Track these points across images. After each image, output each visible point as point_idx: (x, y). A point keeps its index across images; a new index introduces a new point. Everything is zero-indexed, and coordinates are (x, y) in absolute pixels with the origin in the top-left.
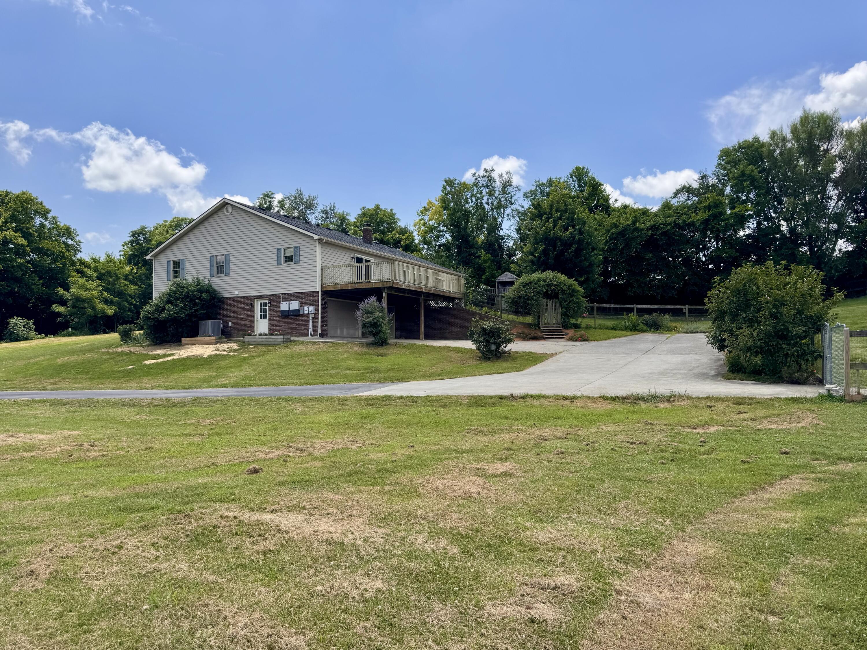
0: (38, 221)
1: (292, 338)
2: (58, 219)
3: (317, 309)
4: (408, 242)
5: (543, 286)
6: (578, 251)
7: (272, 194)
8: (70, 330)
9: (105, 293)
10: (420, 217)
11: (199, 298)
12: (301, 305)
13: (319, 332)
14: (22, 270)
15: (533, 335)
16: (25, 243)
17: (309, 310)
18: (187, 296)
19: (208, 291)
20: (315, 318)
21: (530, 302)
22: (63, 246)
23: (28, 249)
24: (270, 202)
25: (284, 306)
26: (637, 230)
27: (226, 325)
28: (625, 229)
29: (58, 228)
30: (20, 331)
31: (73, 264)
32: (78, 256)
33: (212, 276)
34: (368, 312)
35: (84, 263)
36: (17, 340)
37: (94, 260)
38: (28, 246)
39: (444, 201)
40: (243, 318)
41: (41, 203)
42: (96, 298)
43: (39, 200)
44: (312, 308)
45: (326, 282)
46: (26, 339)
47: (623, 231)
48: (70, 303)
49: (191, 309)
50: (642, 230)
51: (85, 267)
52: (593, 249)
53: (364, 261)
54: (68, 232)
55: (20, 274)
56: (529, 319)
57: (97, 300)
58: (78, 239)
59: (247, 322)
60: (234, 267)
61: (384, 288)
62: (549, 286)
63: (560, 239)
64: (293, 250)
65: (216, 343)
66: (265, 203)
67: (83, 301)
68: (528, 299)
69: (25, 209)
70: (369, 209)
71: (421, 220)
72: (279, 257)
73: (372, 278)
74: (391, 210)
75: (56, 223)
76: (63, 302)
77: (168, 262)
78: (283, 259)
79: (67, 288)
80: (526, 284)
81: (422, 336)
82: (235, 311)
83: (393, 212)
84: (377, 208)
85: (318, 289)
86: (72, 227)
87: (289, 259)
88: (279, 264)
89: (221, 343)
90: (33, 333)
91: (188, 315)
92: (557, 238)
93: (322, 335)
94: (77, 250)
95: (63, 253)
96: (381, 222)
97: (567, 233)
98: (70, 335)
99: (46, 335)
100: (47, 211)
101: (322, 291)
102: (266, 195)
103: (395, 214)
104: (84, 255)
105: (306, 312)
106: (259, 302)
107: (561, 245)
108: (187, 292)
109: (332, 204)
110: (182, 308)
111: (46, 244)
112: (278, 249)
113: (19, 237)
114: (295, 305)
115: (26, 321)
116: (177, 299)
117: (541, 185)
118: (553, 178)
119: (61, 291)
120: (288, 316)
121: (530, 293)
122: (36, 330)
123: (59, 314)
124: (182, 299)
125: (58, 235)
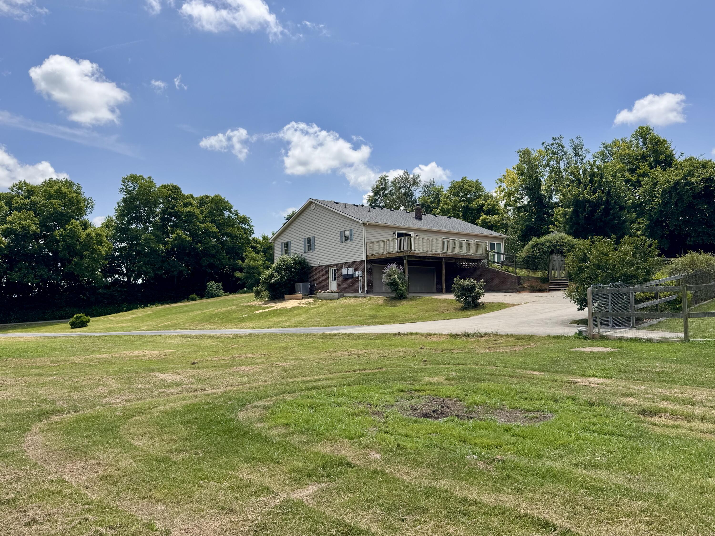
0: (226, 213)
1: (345, 295)
2: (238, 212)
3: (364, 274)
4: (489, 207)
5: (549, 247)
6: (606, 211)
7: (387, 177)
8: (245, 289)
9: (267, 262)
10: (499, 185)
11: (294, 268)
12: (355, 270)
13: (366, 289)
14: (215, 249)
15: (539, 287)
16: (217, 230)
17: (359, 274)
18: (287, 267)
19: (300, 263)
20: (363, 279)
21: (536, 260)
22: (242, 231)
23: (219, 234)
24: (385, 183)
25: (345, 272)
26: (689, 183)
27: (312, 285)
28: (677, 183)
29: (238, 218)
30: (214, 290)
31: (249, 241)
32: (252, 236)
33: (305, 252)
34: (389, 275)
35: (256, 241)
36: (212, 297)
37: (264, 238)
38: (219, 232)
39: (520, 169)
40: (322, 280)
41: (227, 202)
42: (261, 266)
43: (226, 200)
44: (360, 273)
45: (370, 253)
46: (218, 296)
47: (675, 185)
48: (245, 270)
49: (289, 276)
50: (693, 183)
51: (257, 243)
52: (622, 208)
53: (405, 235)
54: (245, 220)
55: (214, 252)
56: (538, 274)
57: (261, 268)
58: (251, 224)
59: (325, 283)
60: (317, 245)
61: (405, 256)
62: (555, 246)
63: (589, 201)
64: (349, 232)
65: (302, 299)
66: (382, 185)
67: (253, 268)
68: (535, 258)
69: (218, 207)
70: (457, 182)
71: (500, 187)
72: (341, 237)
73: (413, 248)
74: (477, 180)
75: (237, 214)
76: (241, 270)
77: (282, 243)
78: (344, 238)
79: (243, 260)
80: (535, 246)
81: (444, 290)
82: (318, 276)
83: (479, 181)
84: (464, 180)
85: (364, 258)
86: (247, 216)
87: (347, 238)
88: (342, 242)
89: (305, 298)
90: (222, 292)
91: (288, 279)
92: (585, 201)
93: (368, 292)
94: (251, 232)
95: (242, 235)
96: (468, 192)
97: (596, 195)
98: (244, 293)
99: (230, 293)
100: (231, 207)
101: (367, 260)
102: (382, 179)
103: (480, 184)
104: (257, 235)
105: (357, 276)
106: (332, 269)
107: (589, 207)
108: (287, 264)
109: (432, 180)
110: (283, 275)
111: (230, 230)
112: (341, 232)
113: (213, 226)
114: (350, 271)
115: (217, 283)
116: (281, 269)
117: (606, 147)
118: (619, 138)
119: (240, 262)
120: (347, 279)
121: (537, 253)
122: (223, 290)
123: (238, 279)
124: (284, 269)
125: (239, 223)
